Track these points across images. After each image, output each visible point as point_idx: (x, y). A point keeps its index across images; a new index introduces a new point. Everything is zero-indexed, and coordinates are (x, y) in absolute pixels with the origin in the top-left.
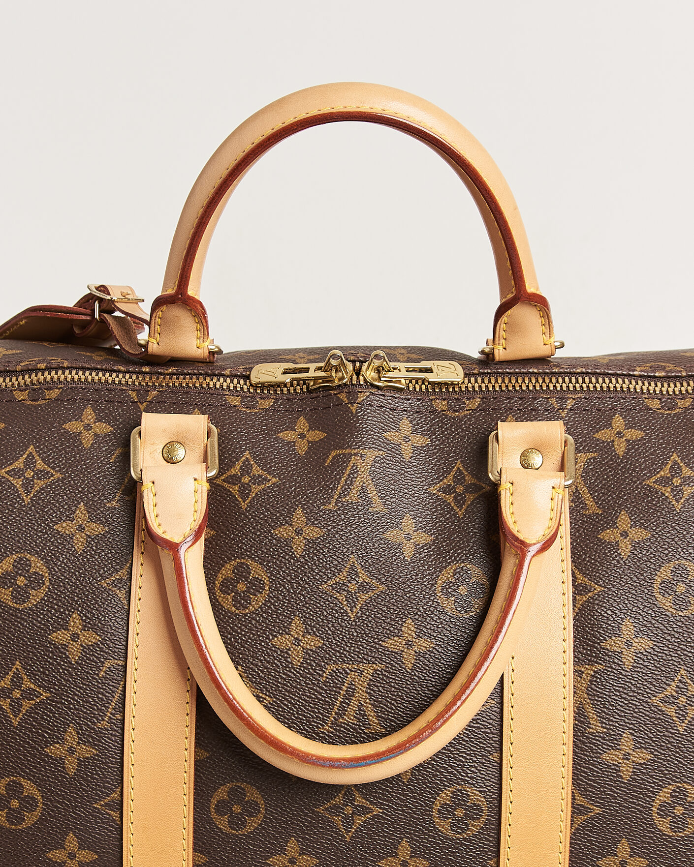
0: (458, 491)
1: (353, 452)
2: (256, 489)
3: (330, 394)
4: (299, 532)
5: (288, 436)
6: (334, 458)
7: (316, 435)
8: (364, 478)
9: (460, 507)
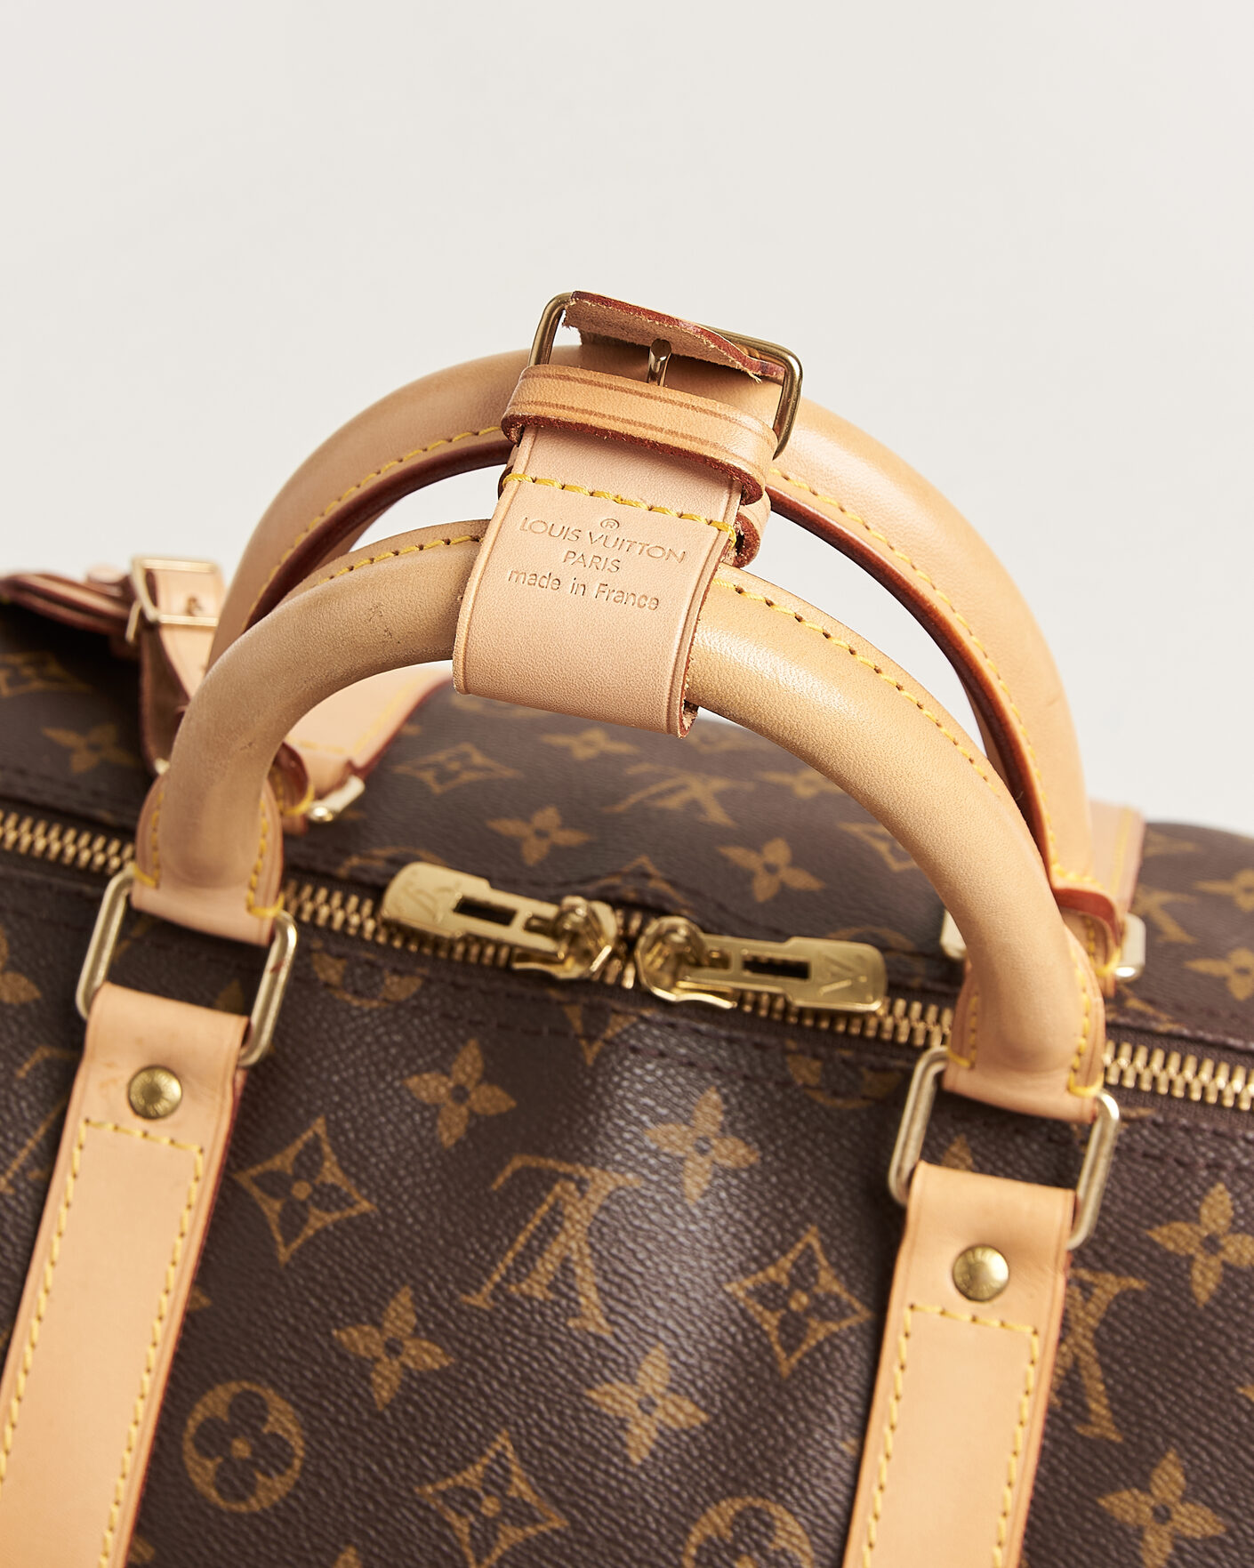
0: (794, 1306)
1: (565, 1168)
2: (319, 1220)
3: (548, 1000)
4: (393, 1348)
5: (429, 1087)
6: (516, 1174)
7: (492, 1100)
8: (572, 1241)
9: (790, 1350)
